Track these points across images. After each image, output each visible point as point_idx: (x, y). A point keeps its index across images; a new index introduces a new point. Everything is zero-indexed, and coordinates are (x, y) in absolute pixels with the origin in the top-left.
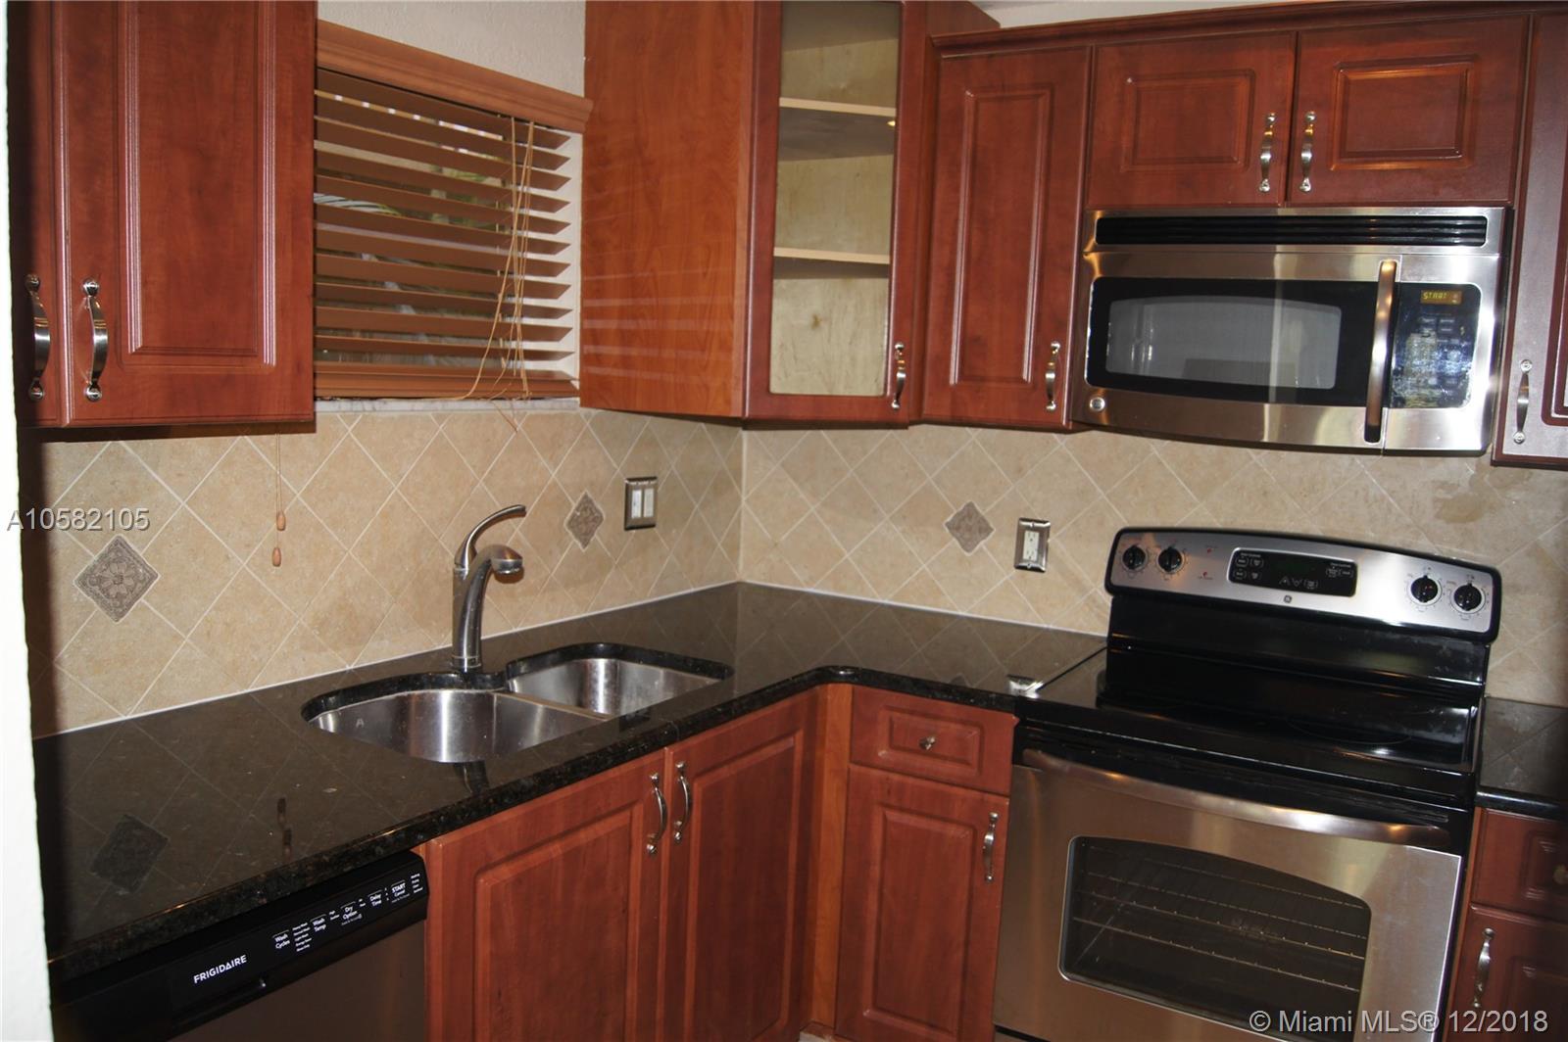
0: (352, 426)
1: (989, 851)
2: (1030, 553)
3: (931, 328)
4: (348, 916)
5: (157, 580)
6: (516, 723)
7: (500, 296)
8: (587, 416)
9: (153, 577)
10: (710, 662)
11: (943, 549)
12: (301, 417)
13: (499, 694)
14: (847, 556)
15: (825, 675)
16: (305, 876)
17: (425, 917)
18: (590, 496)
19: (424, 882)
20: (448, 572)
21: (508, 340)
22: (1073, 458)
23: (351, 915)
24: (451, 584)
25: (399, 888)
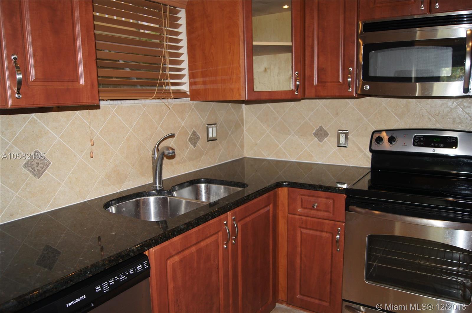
0: (114, 110)
1: (338, 241)
2: (342, 141)
3: (306, 67)
4: (122, 278)
5: (51, 164)
6: (176, 206)
7: (161, 65)
8: (193, 104)
9: (50, 163)
10: (239, 183)
11: (312, 142)
12: (95, 103)
13: (170, 197)
14: (280, 146)
15: (279, 185)
16: (105, 265)
17: (150, 276)
18: (195, 130)
19: (148, 264)
20: (150, 157)
21: (165, 79)
22: (355, 108)
23: (123, 277)
24: (151, 161)
25: (140, 267)
